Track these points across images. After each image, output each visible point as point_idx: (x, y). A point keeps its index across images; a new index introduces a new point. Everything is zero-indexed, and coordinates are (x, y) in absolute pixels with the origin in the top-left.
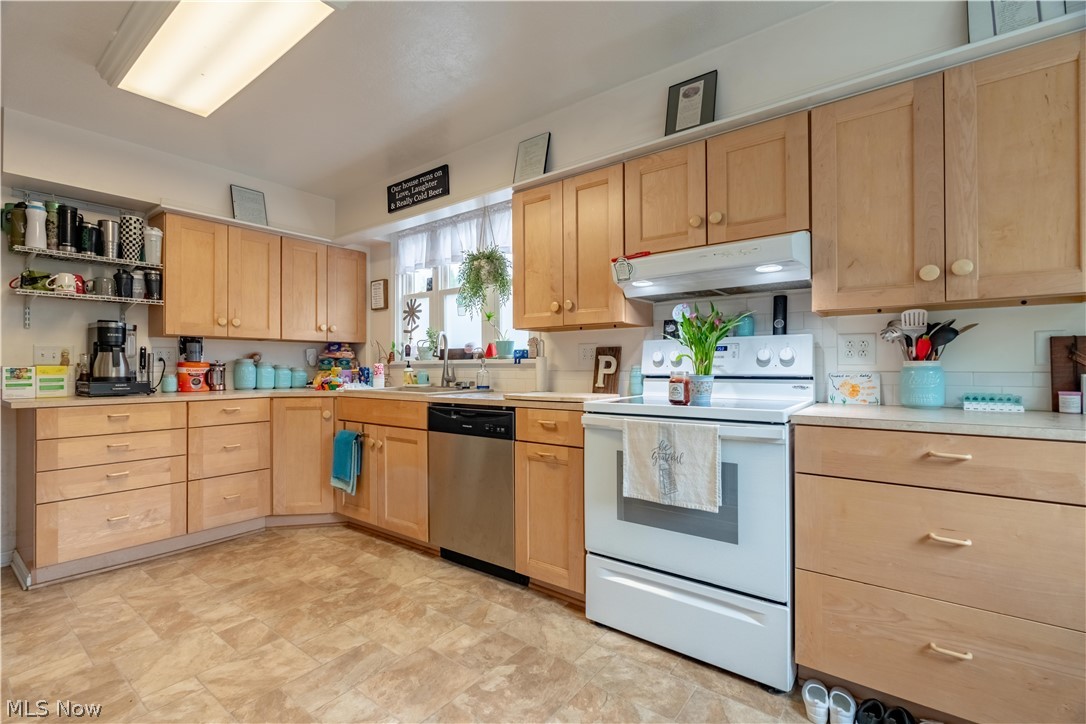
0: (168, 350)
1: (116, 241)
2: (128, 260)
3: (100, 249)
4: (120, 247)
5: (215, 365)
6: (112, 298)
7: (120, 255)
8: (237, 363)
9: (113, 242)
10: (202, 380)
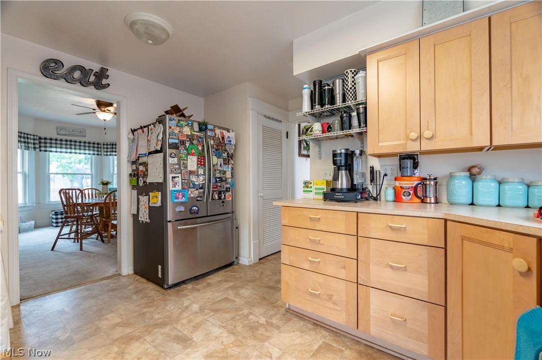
0: (391, 167)
1: (341, 92)
2: (350, 102)
3: (332, 101)
4: (344, 95)
5: (425, 179)
6: (341, 133)
7: (344, 100)
8: (451, 176)
9: (339, 93)
10: (412, 192)
